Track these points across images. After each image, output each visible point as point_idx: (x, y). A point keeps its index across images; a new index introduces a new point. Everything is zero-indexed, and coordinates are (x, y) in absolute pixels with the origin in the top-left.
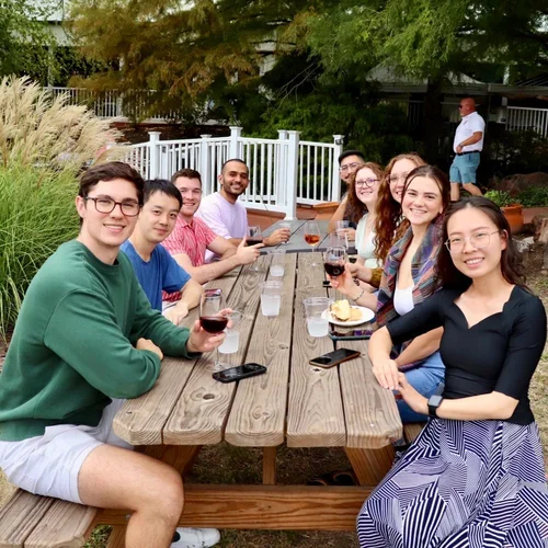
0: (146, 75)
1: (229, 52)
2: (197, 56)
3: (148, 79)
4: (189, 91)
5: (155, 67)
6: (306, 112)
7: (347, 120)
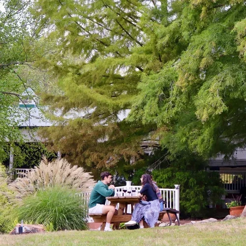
0: (85, 159)
1: (126, 147)
2: (110, 149)
3: (86, 161)
4: (106, 166)
5: (89, 155)
6: (165, 176)
7: (185, 179)
